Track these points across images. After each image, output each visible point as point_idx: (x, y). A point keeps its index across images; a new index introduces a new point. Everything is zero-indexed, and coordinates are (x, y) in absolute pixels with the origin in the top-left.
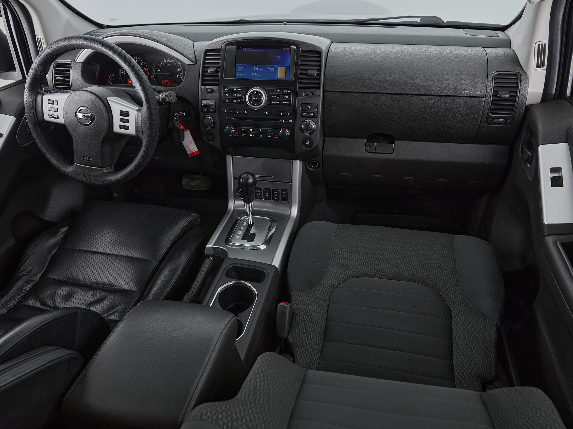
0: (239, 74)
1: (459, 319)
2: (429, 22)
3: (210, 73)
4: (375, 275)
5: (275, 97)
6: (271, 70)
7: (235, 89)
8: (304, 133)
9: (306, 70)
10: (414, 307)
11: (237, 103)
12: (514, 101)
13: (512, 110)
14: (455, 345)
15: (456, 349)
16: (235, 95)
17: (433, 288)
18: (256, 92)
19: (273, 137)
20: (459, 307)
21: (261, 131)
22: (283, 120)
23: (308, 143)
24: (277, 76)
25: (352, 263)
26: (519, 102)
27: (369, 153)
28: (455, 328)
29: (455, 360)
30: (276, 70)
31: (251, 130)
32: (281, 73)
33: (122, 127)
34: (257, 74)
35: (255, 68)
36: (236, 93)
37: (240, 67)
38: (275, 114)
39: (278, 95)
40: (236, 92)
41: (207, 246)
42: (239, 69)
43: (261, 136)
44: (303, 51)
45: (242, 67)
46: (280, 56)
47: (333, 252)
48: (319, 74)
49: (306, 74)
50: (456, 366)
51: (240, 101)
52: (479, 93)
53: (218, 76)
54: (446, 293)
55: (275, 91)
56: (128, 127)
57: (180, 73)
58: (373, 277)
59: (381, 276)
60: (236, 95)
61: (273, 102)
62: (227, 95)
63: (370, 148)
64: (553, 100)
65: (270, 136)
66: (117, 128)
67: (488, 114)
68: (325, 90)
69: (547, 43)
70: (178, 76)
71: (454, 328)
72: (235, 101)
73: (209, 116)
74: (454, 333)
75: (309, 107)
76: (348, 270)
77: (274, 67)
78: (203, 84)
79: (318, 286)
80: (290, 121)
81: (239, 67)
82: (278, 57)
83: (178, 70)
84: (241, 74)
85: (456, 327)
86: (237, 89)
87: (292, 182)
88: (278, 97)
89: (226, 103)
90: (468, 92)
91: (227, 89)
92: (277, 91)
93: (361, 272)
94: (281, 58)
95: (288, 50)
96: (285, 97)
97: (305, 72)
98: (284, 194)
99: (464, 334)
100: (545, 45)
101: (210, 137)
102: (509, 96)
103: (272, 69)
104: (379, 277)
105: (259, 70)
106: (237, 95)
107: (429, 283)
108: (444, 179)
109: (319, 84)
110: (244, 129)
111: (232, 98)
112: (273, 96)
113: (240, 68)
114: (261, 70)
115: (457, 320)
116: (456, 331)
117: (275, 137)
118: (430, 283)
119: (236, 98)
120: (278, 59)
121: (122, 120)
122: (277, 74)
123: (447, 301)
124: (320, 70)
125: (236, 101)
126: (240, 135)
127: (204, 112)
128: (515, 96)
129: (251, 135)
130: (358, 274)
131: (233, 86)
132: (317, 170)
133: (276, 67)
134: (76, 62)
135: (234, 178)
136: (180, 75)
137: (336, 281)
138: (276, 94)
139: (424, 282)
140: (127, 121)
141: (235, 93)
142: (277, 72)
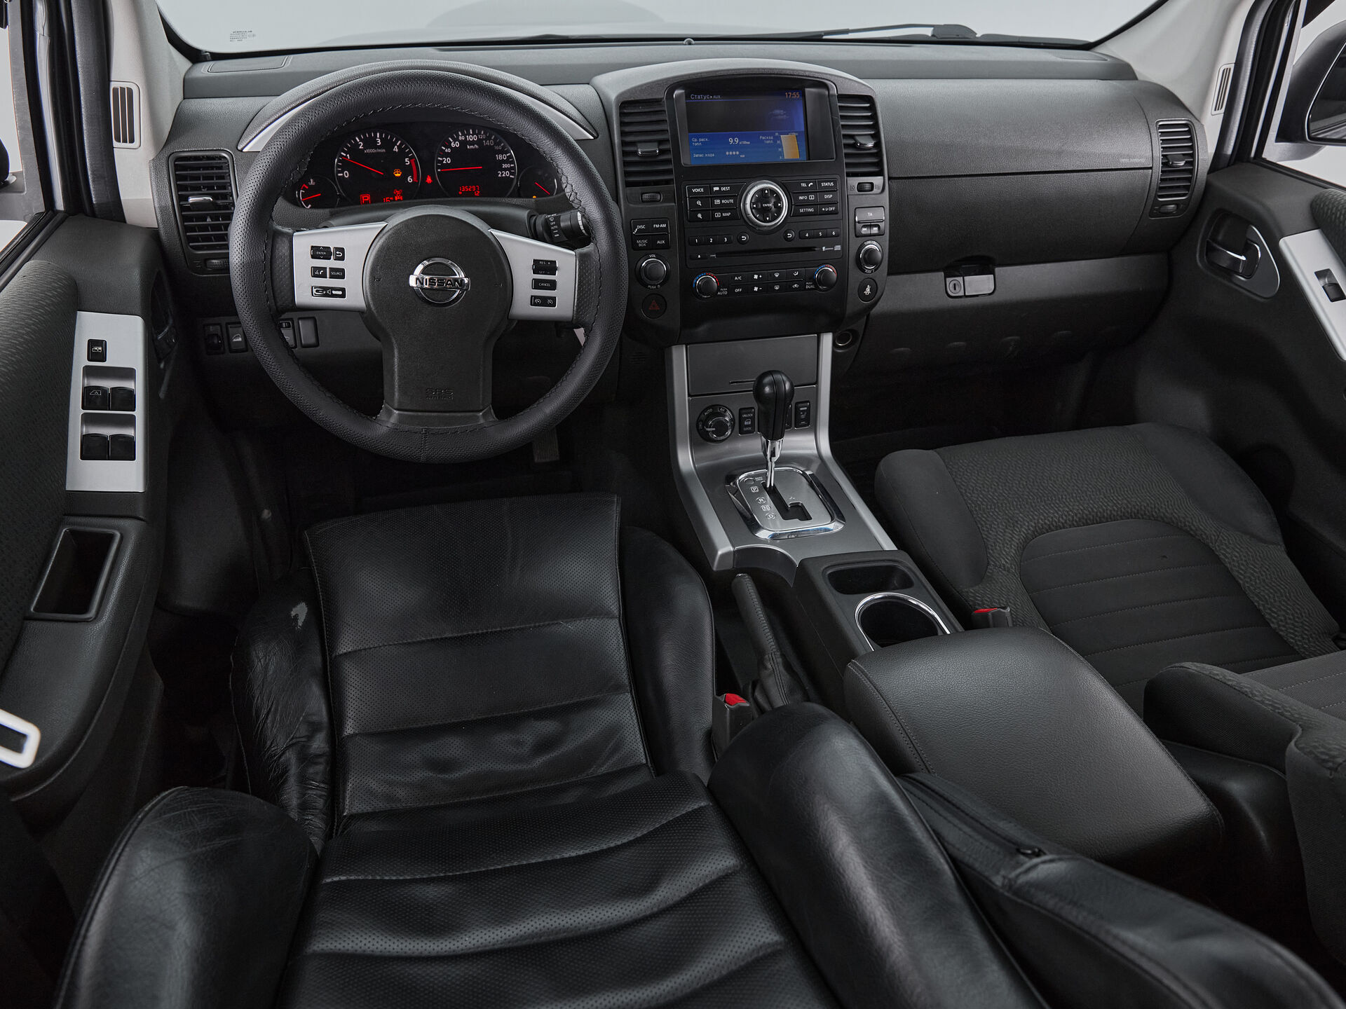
0: (697, 156)
1: (1235, 558)
2: (952, 36)
3: (642, 156)
4: (1066, 522)
5: (806, 198)
6: (768, 142)
7: (716, 189)
8: (863, 271)
9: (852, 137)
10: (1165, 557)
11: (723, 218)
12: (1191, 171)
13: (1187, 188)
14: (1256, 599)
15: (1264, 606)
16: (717, 202)
17: (1163, 519)
18: (766, 192)
19: (802, 288)
20: (1220, 538)
21: (777, 276)
22: (824, 248)
23: (868, 291)
24: (782, 153)
25: (1017, 512)
26: (1199, 173)
27: (954, 299)
28: (1237, 574)
29: (1273, 623)
30: (778, 142)
31: (756, 277)
32: (790, 148)
33: (535, 301)
34: (738, 153)
35: (731, 140)
36: (721, 198)
37: (698, 139)
38: (807, 235)
39: (811, 193)
40: (721, 195)
41: (720, 553)
42: (696, 144)
43: (777, 288)
44: (842, 97)
45: (702, 140)
46: (782, 111)
47: (970, 501)
48: (878, 145)
49: (854, 146)
50: (1282, 631)
51: (730, 214)
52: (1143, 160)
53: (668, 162)
54: (1189, 522)
55: (804, 185)
56: (554, 299)
57: (505, 166)
58: (1064, 528)
59: (1076, 521)
60: (721, 202)
61: (801, 211)
62: (699, 203)
63: (955, 289)
64: (1228, 166)
65: (796, 285)
66: (522, 305)
67: (1155, 199)
68: (891, 176)
69: (1232, 67)
70: (502, 174)
71: (1235, 574)
72: (718, 215)
73: (654, 256)
74: (1241, 582)
75: (871, 214)
76: (1019, 526)
77: (773, 134)
78: (628, 184)
79: (991, 569)
80: (838, 248)
81: (696, 140)
82: (777, 112)
83: (500, 157)
84: (701, 156)
85: (1238, 572)
86: (720, 188)
87: (816, 383)
88: (812, 197)
89: (697, 221)
90: (1127, 160)
91: (698, 190)
92: (807, 185)
93: (1042, 525)
94: (784, 114)
95: (796, 95)
96: (826, 197)
97: (852, 142)
98: (802, 411)
99: (1259, 577)
100: (1230, 69)
101: (654, 306)
102: (1185, 163)
103: (769, 140)
104: (1073, 524)
105: (740, 143)
106: (723, 201)
107: (1154, 513)
108: (1065, 332)
109: (880, 164)
110: (740, 278)
111: (712, 210)
112: (801, 198)
113: (698, 142)
114: (745, 142)
115: (1234, 560)
116: (1242, 577)
117: (807, 287)
118: (1156, 512)
119: (722, 208)
120: (780, 117)
121: (537, 284)
122: (780, 150)
123: (1196, 534)
124: (876, 136)
125: (722, 214)
126: (731, 291)
127: (642, 249)
128: (1192, 163)
129: (756, 289)
130: (1037, 528)
131: (711, 181)
132: (846, 350)
133: (777, 134)
134: (241, 151)
135: (689, 395)
136: (505, 169)
137: (1014, 551)
138: (806, 192)
139: (1145, 514)
140: (552, 285)
141: (717, 198)
142: (781, 146)
